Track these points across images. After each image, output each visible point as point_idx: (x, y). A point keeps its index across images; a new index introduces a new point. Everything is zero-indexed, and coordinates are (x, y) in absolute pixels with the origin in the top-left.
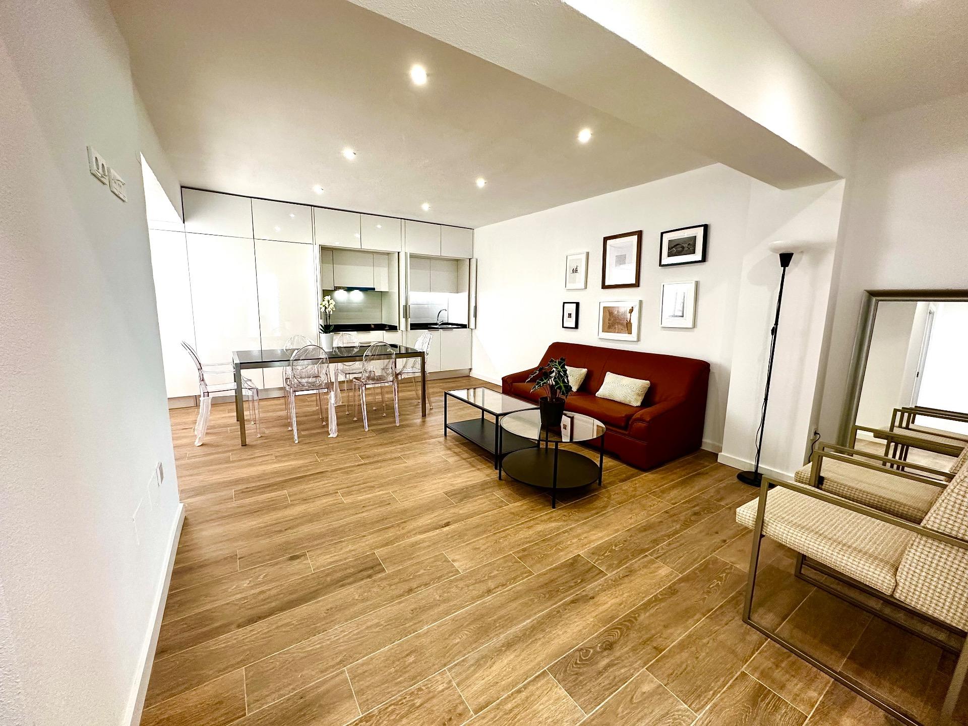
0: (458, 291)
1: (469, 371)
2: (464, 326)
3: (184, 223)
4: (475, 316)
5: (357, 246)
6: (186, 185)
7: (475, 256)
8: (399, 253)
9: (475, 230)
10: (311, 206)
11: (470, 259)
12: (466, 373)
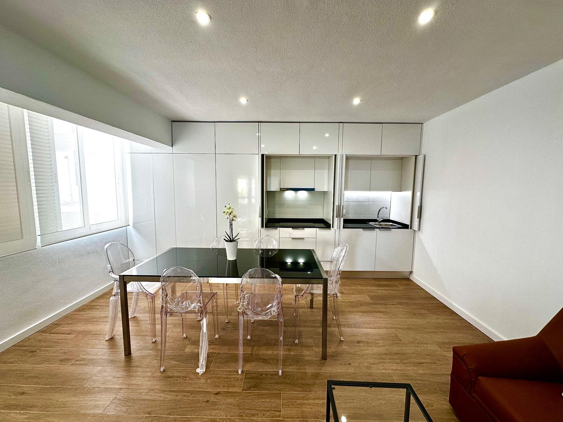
0: (400, 189)
1: (410, 273)
2: (405, 226)
3: (172, 147)
4: (420, 216)
5: (295, 152)
6: (174, 120)
7: (423, 152)
8: (335, 155)
9: (424, 125)
10: (259, 122)
11: (416, 156)
12: (407, 275)
